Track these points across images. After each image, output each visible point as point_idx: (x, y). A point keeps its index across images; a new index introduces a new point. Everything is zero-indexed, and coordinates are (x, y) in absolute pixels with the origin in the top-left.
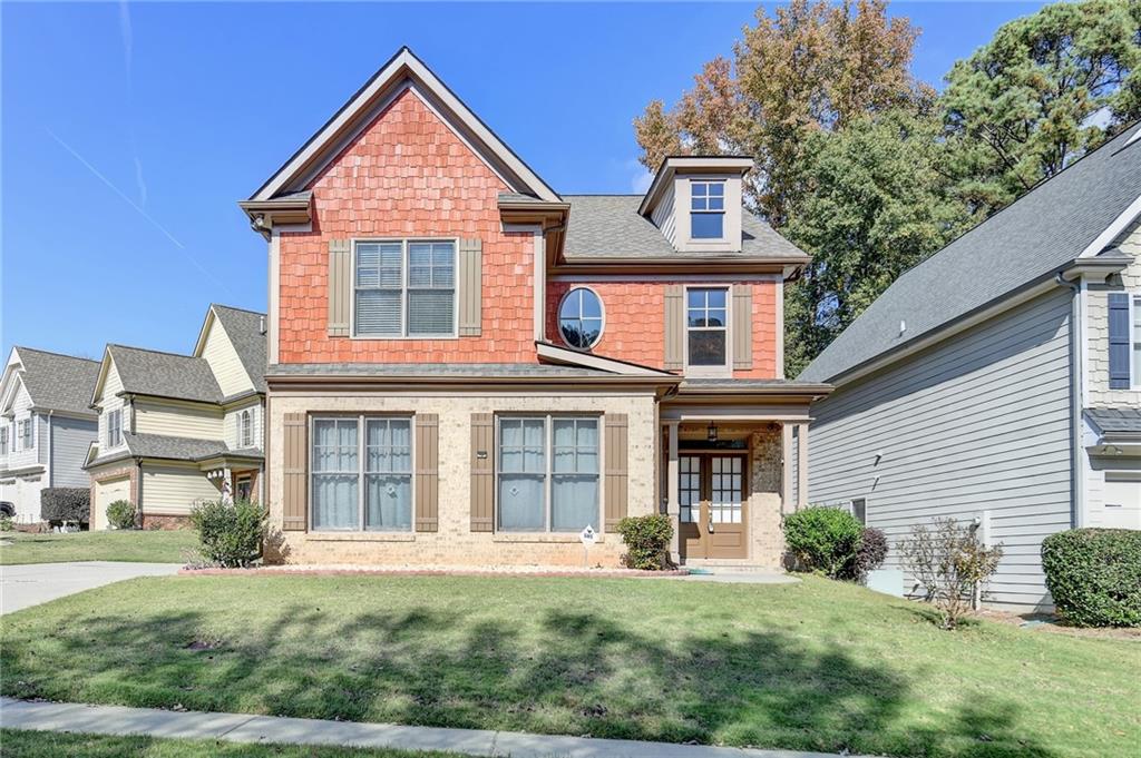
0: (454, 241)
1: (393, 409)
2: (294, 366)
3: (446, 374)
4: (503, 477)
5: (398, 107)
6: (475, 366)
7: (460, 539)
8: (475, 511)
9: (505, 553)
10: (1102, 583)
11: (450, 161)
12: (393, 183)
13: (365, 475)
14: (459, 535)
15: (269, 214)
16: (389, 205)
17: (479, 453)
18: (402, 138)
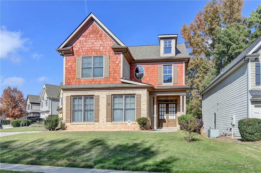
0: (103, 56)
1: (89, 95)
2: (68, 85)
3: (101, 86)
4: (114, 109)
5: (91, 26)
6: (107, 84)
7: (104, 124)
8: (107, 117)
9: (114, 127)
10: (247, 131)
11: (102, 38)
12: (90, 43)
13: (84, 110)
14: (104, 123)
15: (63, 52)
16: (89, 48)
17: (108, 104)
18: (92, 33)
